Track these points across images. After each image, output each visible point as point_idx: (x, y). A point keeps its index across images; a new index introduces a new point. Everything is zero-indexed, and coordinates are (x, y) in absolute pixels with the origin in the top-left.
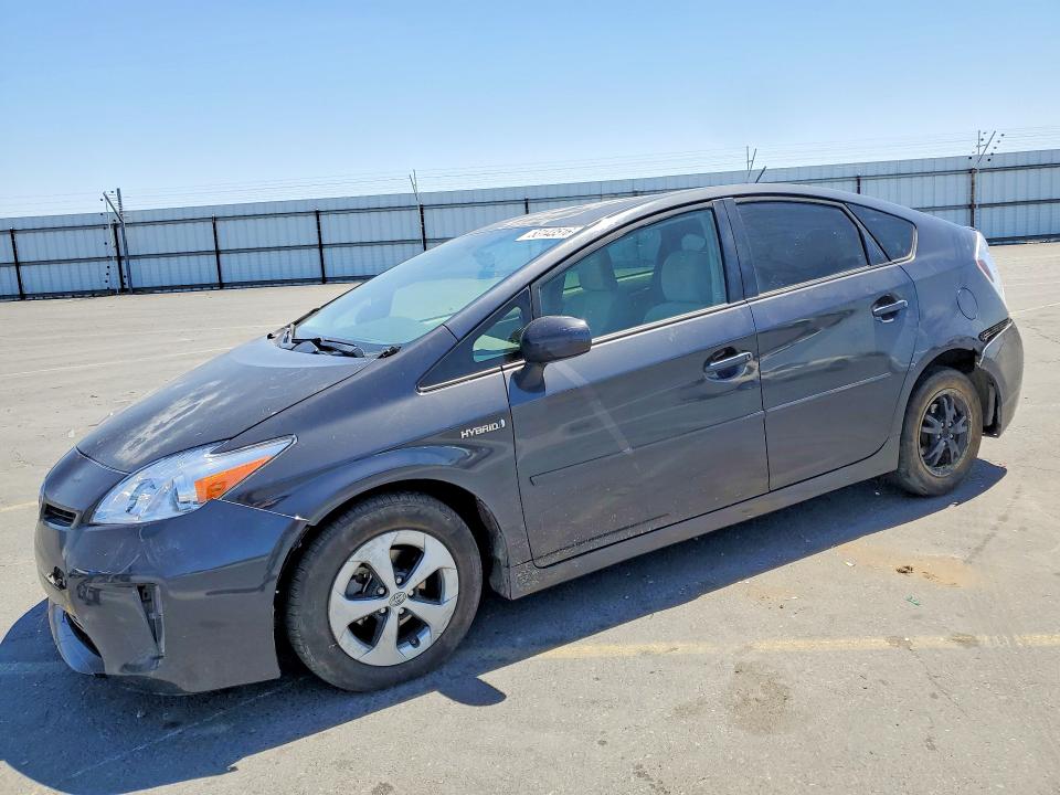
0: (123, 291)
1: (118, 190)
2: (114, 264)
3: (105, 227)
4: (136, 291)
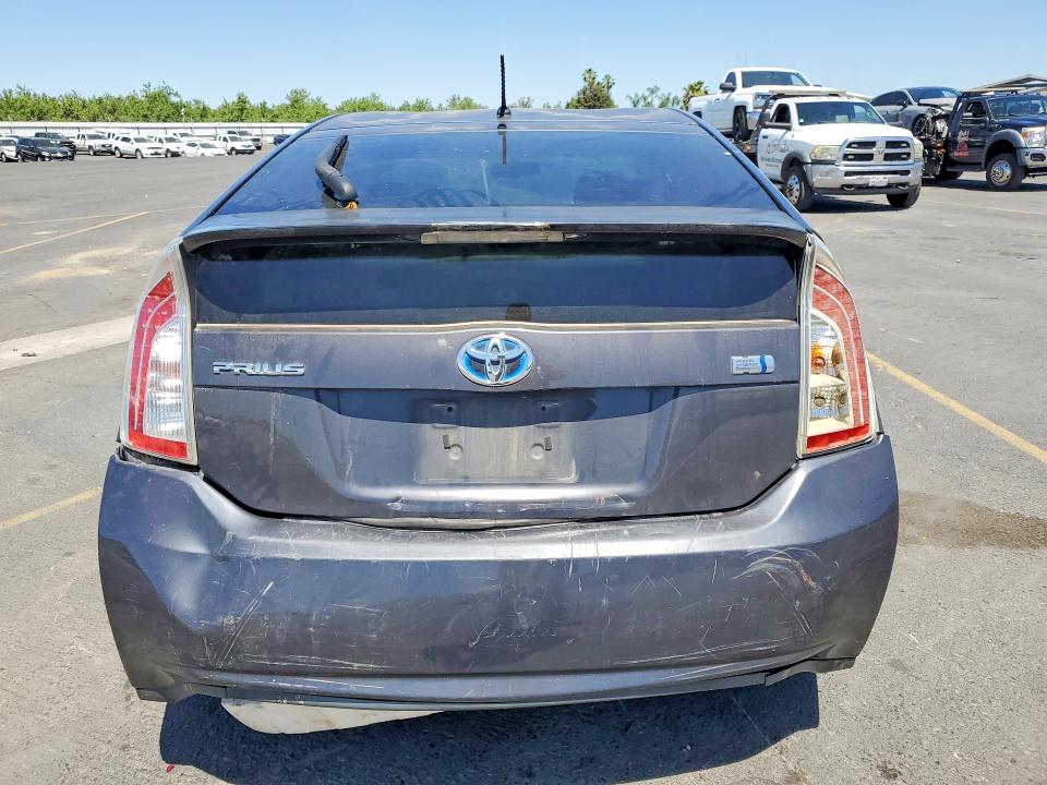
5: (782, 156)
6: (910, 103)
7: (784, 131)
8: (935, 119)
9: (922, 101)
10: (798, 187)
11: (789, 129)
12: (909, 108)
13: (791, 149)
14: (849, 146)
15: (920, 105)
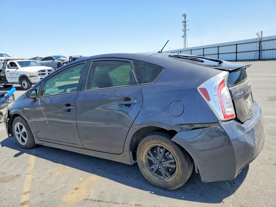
0: (259, 60)
1: (262, 31)
2: (258, 52)
3: (257, 42)
4: (262, 60)
5: (18, 76)
6: (55, 60)
7: (16, 69)
8: (64, 63)
9: (58, 59)
10: (27, 83)
11: (18, 68)
12: (55, 61)
13: (21, 74)
14: (39, 72)
15: (58, 60)
